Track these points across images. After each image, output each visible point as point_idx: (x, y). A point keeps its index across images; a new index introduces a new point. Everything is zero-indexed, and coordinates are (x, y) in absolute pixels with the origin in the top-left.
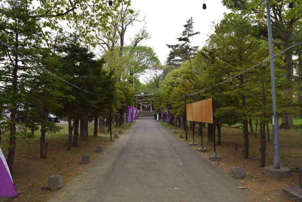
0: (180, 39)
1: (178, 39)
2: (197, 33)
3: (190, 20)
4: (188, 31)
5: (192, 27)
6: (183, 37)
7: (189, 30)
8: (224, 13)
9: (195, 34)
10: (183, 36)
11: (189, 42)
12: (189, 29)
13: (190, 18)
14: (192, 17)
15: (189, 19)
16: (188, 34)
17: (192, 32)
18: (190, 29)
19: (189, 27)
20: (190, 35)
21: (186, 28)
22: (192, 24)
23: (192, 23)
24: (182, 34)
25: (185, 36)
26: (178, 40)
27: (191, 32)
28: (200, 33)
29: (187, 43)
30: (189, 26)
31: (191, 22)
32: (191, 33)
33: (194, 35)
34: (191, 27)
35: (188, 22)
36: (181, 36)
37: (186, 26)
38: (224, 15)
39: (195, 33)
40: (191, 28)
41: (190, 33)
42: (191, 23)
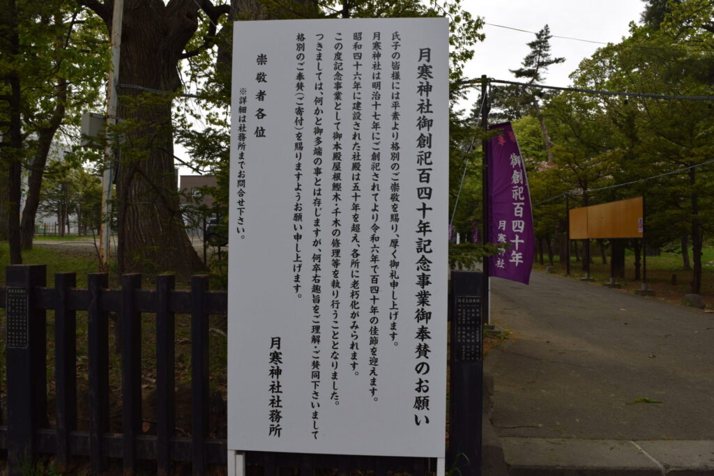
0: (519, 73)
1: (514, 72)
2: (557, 61)
3: (542, 31)
4: (538, 57)
5: (548, 47)
6: (527, 69)
7: (540, 55)
8: (631, 23)
9: (552, 62)
10: (526, 65)
11: (538, 80)
12: (541, 51)
13: (543, 28)
14: (547, 26)
15: (540, 30)
16: (539, 62)
17: (545, 58)
18: (544, 52)
19: (541, 47)
20: (541, 64)
21: (533, 50)
22: (548, 40)
23: (549, 37)
24: (525, 63)
25: (531, 68)
26: (514, 74)
27: (543, 57)
28: (563, 61)
29: (535, 80)
30: (540, 43)
31: (545, 36)
32: (545, 61)
33: (552, 65)
34: (545, 47)
35: (539, 36)
36: (523, 67)
37: (532, 45)
38: (630, 26)
39: (554, 60)
40: (545, 50)
41: (541, 59)
42: (545, 38)
